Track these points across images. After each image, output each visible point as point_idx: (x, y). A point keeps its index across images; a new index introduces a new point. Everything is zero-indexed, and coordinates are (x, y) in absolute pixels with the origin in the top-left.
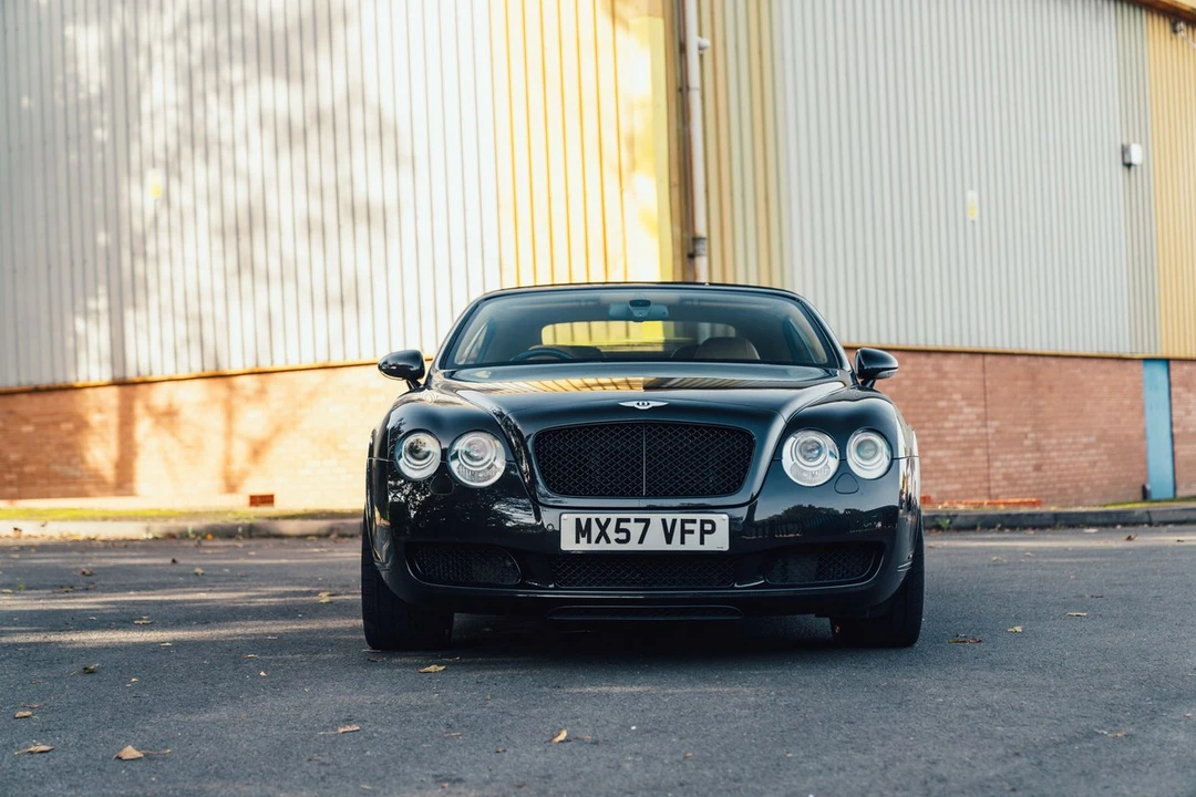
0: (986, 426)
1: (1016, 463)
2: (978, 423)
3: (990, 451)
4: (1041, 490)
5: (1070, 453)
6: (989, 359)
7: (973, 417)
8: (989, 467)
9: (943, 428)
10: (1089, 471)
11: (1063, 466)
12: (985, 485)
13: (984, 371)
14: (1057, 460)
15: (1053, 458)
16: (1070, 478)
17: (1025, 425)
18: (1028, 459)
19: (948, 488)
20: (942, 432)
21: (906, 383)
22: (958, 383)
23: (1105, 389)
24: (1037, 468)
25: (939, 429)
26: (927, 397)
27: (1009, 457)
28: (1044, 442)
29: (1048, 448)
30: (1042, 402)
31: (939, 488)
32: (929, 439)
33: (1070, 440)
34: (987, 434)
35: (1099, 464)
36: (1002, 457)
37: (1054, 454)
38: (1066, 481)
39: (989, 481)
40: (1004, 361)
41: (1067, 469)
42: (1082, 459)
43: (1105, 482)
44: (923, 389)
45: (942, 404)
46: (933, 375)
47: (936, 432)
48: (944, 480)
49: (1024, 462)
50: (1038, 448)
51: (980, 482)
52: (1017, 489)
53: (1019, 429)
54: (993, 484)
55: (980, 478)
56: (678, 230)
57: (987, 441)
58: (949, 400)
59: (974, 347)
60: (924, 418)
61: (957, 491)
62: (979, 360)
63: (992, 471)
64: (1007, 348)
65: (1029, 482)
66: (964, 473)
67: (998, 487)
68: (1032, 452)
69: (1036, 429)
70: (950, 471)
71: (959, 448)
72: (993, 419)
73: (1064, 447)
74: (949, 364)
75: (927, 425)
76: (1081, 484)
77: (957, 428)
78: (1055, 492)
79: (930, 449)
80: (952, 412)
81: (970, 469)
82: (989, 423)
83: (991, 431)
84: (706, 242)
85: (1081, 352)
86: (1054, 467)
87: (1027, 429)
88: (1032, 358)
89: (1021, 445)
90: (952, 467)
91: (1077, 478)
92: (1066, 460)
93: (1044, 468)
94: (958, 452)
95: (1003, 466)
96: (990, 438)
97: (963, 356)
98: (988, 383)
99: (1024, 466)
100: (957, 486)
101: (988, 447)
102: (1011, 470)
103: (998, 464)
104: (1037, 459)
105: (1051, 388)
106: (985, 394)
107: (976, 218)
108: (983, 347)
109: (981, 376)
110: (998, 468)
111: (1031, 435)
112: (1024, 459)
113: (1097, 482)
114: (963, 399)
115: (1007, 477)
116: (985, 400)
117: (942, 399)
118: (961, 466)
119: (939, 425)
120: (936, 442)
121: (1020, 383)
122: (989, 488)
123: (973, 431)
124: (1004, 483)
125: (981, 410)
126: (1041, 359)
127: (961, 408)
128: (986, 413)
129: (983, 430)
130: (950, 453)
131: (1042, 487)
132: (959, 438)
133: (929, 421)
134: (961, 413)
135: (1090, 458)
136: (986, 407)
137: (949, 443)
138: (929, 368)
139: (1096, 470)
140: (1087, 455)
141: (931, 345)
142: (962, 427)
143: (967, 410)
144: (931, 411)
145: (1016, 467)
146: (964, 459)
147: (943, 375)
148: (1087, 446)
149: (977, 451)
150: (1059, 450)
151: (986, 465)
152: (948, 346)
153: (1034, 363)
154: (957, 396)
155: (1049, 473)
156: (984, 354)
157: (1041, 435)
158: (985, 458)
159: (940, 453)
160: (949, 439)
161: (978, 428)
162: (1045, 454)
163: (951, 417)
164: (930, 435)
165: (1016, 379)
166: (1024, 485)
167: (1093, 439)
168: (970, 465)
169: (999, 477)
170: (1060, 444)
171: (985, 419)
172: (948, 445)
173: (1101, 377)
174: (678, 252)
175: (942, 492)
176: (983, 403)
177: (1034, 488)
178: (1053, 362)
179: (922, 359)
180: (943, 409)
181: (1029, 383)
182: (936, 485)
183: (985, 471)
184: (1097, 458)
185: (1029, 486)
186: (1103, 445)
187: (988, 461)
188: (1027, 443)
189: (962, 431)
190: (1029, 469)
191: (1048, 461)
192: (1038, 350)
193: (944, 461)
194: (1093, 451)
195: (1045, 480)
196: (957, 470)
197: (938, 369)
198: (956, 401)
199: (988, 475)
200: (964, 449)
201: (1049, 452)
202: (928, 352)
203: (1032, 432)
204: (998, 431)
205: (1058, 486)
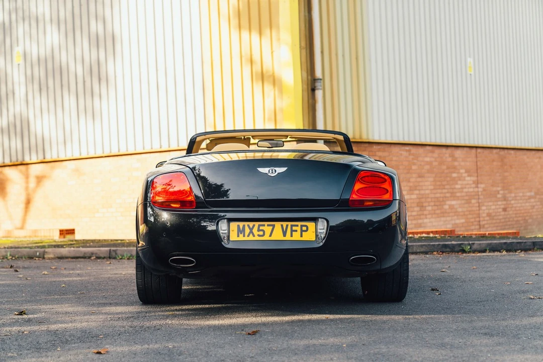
0: (477, 187)
1: (493, 207)
2: (474, 186)
3: (480, 201)
4: (507, 222)
5: (521, 201)
6: (479, 150)
7: (471, 182)
8: (479, 210)
9: (455, 188)
10: (531, 211)
11: (518, 209)
12: (478, 219)
13: (476, 157)
14: (515, 205)
15: (512, 204)
16: (521, 215)
17: (498, 186)
18: (500, 205)
19: (458, 221)
20: (455, 190)
21: (435, 164)
22: (463, 164)
23: (539, 167)
24: (505, 210)
25: (453, 189)
26: (446, 171)
27: (490, 204)
28: (508, 195)
29: (510, 199)
30: (506, 174)
31: (453, 222)
32: (448, 195)
33: (521, 194)
34: (478, 192)
35: (536, 207)
36: (486, 204)
37: (513, 202)
38: (519, 217)
39: (479, 217)
40: (487, 152)
41: (519, 210)
42: (527, 204)
43: (539, 216)
44: (444, 167)
45: (454, 175)
46: (450, 159)
47: (451, 190)
48: (456, 217)
49: (497, 207)
50: (505, 199)
51: (475, 218)
52: (494, 221)
53: (494, 189)
54: (481, 219)
55: (475, 216)
56: (305, 75)
57: (478, 195)
58: (458, 173)
59: (472, 144)
60: (444, 183)
61: (463, 223)
62: (474, 151)
63: (481, 212)
64: (489, 145)
65: (501, 217)
66: (466, 213)
67: (484, 220)
68: (502, 201)
69: (504, 188)
70: (459, 212)
71: (463, 200)
72: (481, 183)
73: (518, 198)
74: (458, 153)
75: (446, 187)
76: (527, 218)
77: (462, 188)
78: (514, 223)
79: (448, 200)
80: (460, 180)
81: (470, 211)
82: (479, 186)
83: (480, 190)
84: (322, 81)
85: (527, 147)
86: (513, 209)
87: (499, 189)
88: (501, 150)
89: (496, 197)
90: (460, 210)
91: (525, 215)
92: (519, 205)
93: (508, 209)
94: (463, 202)
95: (487, 209)
96: (480, 193)
97: (465, 149)
98: (478, 164)
99: (497, 209)
100: (463, 221)
101: (479, 199)
102: (491, 211)
103: (484, 208)
104: (504, 205)
105: (511, 167)
106: (477, 170)
107: (472, 73)
108: (476, 144)
109: (475, 159)
110: (484, 210)
111: (501, 192)
112: (498, 205)
113: (535, 217)
114: (466, 172)
115: (489, 215)
116: (477, 172)
117: (454, 173)
118: (465, 209)
119: (453, 187)
120: (451, 197)
121: (495, 163)
122: (479, 221)
123: (471, 190)
124: (487, 218)
125: (474, 178)
126: (506, 151)
127: (465, 177)
128: (478, 180)
129: (476, 190)
130: (459, 202)
131: (507, 220)
132: (463, 194)
133: (447, 185)
134: (465, 180)
135: (531, 204)
136: (477, 176)
137: (458, 197)
138: (447, 155)
139: (534, 210)
140: (529, 202)
141: (448, 143)
142: (465, 188)
143: (468, 178)
144: (448, 179)
145: (493, 209)
146: (466, 205)
147: (455, 159)
148: (530, 197)
149: (473, 201)
150: (516, 200)
151: (478, 208)
152: (458, 143)
153: (502, 152)
154: (462, 171)
155: (511, 212)
156: (477, 147)
157: (506, 192)
158: (477, 205)
159: (453, 203)
160: (458, 194)
161: (473, 188)
162: (509, 202)
163: (459, 182)
164: (448, 193)
165: (493, 161)
166: (498, 219)
167: (533, 194)
168: (470, 209)
169: (484, 215)
170: (515, 197)
171: (477, 183)
172: (458, 198)
173: (536, 161)
174: (305, 87)
175: (455, 224)
176: (476, 175)
177: (503, 220)
178: (512, 152)
179: (444, 150)
180: (455, 178)
181: (499, 164)
182: (452, 220)
183: (477, 212)
184: (534, 204)
185: (500, 219)
186: (538, 197)
187: (479, 206)
188: (499, 196)
189: (465, 190)
190: (501, 210)
191: (510, 206)
192: (504, 146)
193: (456, 207)
194: (532, 200)
195: (508, 216)
196: (462, 212)
197: (452, 156)
198: (462, 173)
199: (479, 214)
200: (467, 200)
201: (510, 201)
202: (447, 146)
203: (501, 190)
204: (484, 190)
205: (515, 219)
